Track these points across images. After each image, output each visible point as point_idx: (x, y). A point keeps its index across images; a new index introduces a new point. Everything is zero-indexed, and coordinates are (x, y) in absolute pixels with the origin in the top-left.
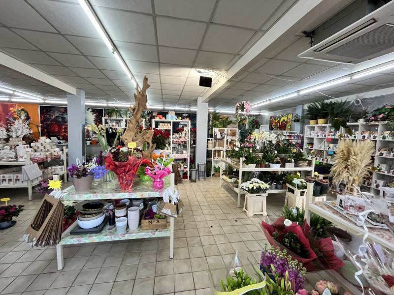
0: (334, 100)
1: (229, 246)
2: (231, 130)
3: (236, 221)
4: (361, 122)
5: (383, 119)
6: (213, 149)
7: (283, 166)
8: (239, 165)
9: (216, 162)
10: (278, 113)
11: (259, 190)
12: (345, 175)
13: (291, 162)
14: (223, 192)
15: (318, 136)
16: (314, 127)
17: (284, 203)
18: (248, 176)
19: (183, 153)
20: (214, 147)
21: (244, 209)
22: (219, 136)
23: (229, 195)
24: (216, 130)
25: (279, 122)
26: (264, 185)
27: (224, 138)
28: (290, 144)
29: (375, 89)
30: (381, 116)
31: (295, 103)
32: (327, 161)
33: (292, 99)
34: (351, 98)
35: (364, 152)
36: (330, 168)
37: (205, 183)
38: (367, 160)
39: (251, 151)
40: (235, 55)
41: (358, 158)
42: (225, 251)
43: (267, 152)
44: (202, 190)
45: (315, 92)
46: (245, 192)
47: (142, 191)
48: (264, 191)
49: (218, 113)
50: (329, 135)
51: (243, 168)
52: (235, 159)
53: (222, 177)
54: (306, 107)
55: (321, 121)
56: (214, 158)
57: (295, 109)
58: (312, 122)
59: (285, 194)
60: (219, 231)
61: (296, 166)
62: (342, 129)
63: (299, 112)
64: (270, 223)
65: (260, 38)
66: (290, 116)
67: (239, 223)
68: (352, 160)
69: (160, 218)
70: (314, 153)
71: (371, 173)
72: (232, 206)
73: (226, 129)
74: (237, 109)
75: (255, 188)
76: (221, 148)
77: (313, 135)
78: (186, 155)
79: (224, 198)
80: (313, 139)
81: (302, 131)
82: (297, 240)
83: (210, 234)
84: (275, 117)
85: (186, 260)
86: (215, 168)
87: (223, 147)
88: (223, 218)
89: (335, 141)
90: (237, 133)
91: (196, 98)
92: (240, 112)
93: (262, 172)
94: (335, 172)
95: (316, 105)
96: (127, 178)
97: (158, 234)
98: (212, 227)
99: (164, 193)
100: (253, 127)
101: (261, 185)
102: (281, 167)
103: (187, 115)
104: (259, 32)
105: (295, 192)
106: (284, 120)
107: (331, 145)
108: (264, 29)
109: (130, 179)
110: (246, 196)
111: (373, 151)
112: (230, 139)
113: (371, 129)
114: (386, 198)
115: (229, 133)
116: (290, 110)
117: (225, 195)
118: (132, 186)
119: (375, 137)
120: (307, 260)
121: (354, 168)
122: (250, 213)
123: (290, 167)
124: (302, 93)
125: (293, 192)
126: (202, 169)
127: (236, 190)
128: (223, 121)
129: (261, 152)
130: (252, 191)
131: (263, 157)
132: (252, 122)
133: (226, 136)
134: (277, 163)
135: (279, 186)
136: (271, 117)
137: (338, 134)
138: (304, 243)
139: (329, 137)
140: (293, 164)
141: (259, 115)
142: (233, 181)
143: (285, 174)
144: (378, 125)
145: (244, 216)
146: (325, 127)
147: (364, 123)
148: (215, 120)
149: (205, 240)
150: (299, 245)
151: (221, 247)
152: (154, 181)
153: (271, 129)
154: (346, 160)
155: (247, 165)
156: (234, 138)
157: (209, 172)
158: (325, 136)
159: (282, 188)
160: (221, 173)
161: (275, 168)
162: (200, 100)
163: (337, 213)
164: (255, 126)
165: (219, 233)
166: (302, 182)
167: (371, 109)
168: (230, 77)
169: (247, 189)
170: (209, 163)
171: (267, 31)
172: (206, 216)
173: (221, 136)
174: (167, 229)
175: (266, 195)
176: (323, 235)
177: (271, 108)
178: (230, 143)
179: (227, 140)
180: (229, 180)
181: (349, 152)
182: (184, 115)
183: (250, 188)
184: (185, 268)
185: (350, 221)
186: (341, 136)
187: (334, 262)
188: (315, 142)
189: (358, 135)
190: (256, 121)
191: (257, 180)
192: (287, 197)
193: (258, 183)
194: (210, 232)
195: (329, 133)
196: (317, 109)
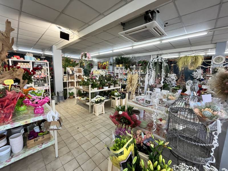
0: (125, 56)
1: (91, 134)
2: (78, 69)
3: (91, 120)
4: (134, 66)
5: (141, 66)
6: (67, 81)
7: (109, 87)
8: (89, 89)
9: (70, 89)
10: (102, 60)
11: (101, 101)
12: (131, 88)
13: (113, 85)
14: (78, 107)
15: (120, 72)
16: (118, 68)
17: (111, 105)
18: (94, 95)
19: (44, 85)
20: (68, 80)
21: (93, 113)
22: (71, 73)
23: (82, 108)
24: (68, 69)
25: (102, 65)
26: (103, 98)
27: (74, 74)
28: (111, 77)
29: (138, 53)
30: (140, 64)
31: (109, 56)
32: (124, 83)
33: (109, 54)
34: (131, 56)
35: (136, 78)
36: (125, 86)
37: (64, 104)
38: (137, 82)
39: (94, 81)
40: (86, 24)
41: (135, 81)
42: (90, 138)
43: (102, 81)
44: (64, 109)
45: (120, 52)
46: (94, 103)
47: (25, 119)
48: (103, 101)
49: (69, 58)
50: (124, 72)
51: (91, 91)
52: (86, 86)
53: (76, 98)
54: (114, 58)
55: (121, 65)
56: (68, 87)
57: (110, 59)
58: (117, 65)
59: (111, 101)
60: (83, 128)
61: (114, 87)
62: (128, 69)
63: (111, 60)
64: (112, 115)
65: (101, 19)
66: (107, 62)
67: (93, 121)
68: (133, 82)
69: (44, 135)
70: (119, 80)
71: (138, 87)
72: (86, 113)
73: (75, 68)
74: (82, 56)
75: (99, 100)
76: (73, 81)
77: (118, 72)
78: (47, 86)
79: (80, 110)
80: (118, 73)
81: (113, 70)
82: (126, 119)
83: (78, 132)
84: (100, 62)
85: (69, 153)
86: (69, 93)
87: (74, 80)
88: (83, 121)
89: (126, 74)
90: (82, 71)
91: (51, 45)
92: (84, 58)
93: (100, 92)
94: (127, 88)
95: (118, 58)
96: (6, 111)
97: (44, 146)
98: (78, 128)
99: (47, 116)
100: (90, 67)
101: (101, 99)
102: (109, 88)
103: (44, 57)
104: (102, 15)
105: (116, 99)
106: (105, 64)
107: (125, 76)
108: (105, 14)
109: (8, 112)
110: (94, 105)
111: (138, 78)
112: (78, 74)
113: (137, 69)
114: (148, 95)
115: (77, 71)
116: (107, 59)
117: (80, 108)
118: (12, 117)
119: (138, 73)
120: (131, 125)
121: (133, 85)
122: (97, 114)
123: (112, 88)
124: (114, 51)
125: (114, 99)
126: (61, 95)
127: (87, 103)
128: (73, 63)
129: (99, 81)
130: (97, 102)
131: (100, 84)
132: (89, 64)
133: (75, 73)
134: (107, 86)
135: (108, 97)
136: (98, 62)
137: (127, 71)
138: (128, 119)
139: (124, 73)
140: (113, 86)
141: (92, 60)
142: (85, 99)
143: (109, 91)
144: (139, 68)
145: (94, 116)
146: (122, 68)
147: (135, 67)
148: (67, 62)
149: (77, 137)
150: (127, 120)
151: (87, 137)
152: (35, 109)
153: (99, 68)
154: (131, 82)
155: (93, 89)
156: (80, 74)
157: (65, 96)
158: (123, 72)
159: (109, 98)
160: (75, 95)
161: (106, 89)
162: (54, 47)
163: (137, 103)
164: (91, 67)
165: (83, 130)
166: (118, 94)
167: (137, 61)
168: (81, 36)
169: (95, 102)
170: (65, 91)
171: (106, 16)
172: (72, 123)
173: (72, 72)
174: (51, 140)
175: (104, 103)
176: (132, 114)
177: (99, 57)
178: (78, 77)
179: (76, 75)
180: (82, 99)
181: (132, 79)
182: (42, 57)
183: (97, 101)
184: (69, 158)
185: (141, 105)
186: (128, 72)
187: (138, 122)
188: (119, 75)
189: (134, 71)
190: (91, 64)
191: (99, 96)
192: (112, 102)
193: (99, 97)
194: (78, 131)
195: (124, 71)
196: (119, 60)
